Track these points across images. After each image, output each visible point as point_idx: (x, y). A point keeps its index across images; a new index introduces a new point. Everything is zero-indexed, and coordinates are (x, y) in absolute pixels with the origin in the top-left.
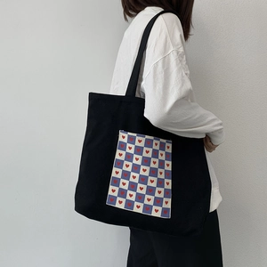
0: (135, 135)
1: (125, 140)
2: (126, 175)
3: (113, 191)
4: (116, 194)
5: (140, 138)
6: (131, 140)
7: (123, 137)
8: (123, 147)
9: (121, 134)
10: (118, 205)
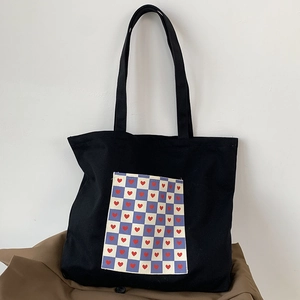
0: (136, 175)
1: (123, 184)
2: (125, 228)
3: (108, 251)
4: (113, 254)
5: (143, 179)
6: (131, 183)
7: (119, 180)
8: (120, 192)
9: (116, 177)
10: (117, 268)
